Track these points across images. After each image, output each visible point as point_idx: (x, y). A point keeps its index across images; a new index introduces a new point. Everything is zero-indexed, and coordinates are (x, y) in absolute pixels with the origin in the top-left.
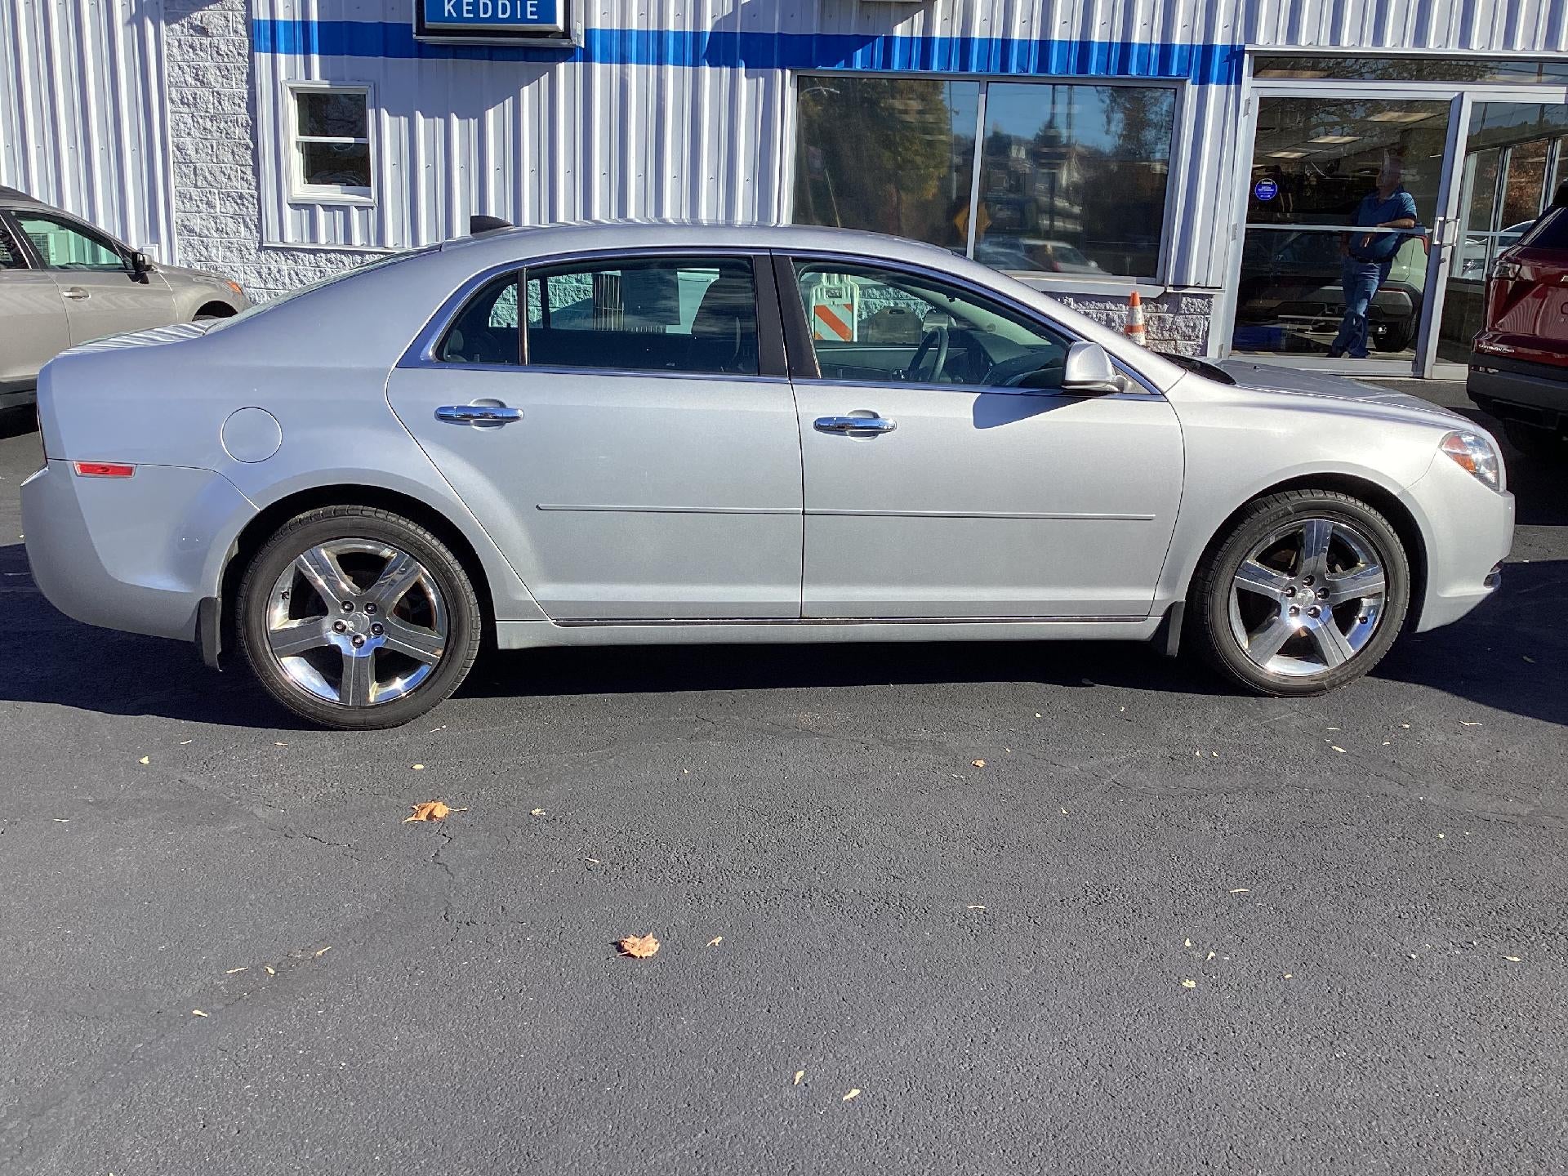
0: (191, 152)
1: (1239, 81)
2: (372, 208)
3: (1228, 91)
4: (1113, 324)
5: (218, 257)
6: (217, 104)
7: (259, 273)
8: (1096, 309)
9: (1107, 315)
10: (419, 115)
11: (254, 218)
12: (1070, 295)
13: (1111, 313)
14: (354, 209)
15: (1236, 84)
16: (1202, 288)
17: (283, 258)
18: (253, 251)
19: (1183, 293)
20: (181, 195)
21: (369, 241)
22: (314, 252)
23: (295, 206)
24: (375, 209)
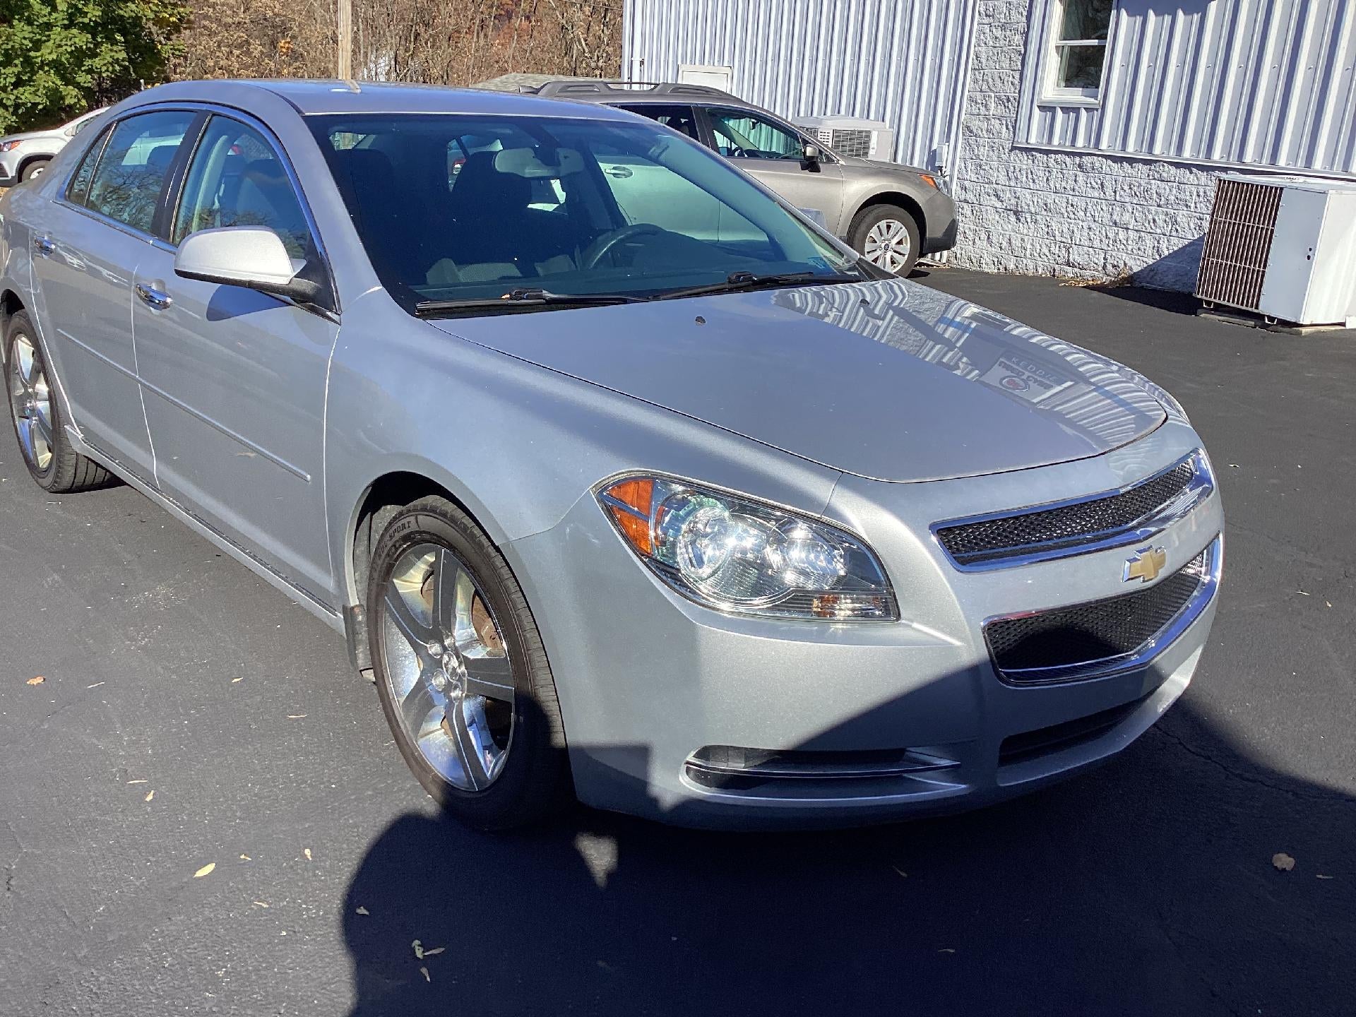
0: (984, 61)
2: (1097, 110)
5: (983, 156)
6: (1007, 14)
7: (1007, 171)
10: (1151, 13)
11: (1013, 120)
14: (1083, 110)
17: (1026, 158)
18: (1007, 150)
20: (971, 99)
21: (1089, 144)
22: (1047, 152)
23: (1042, 108)
24: (1100, 110)
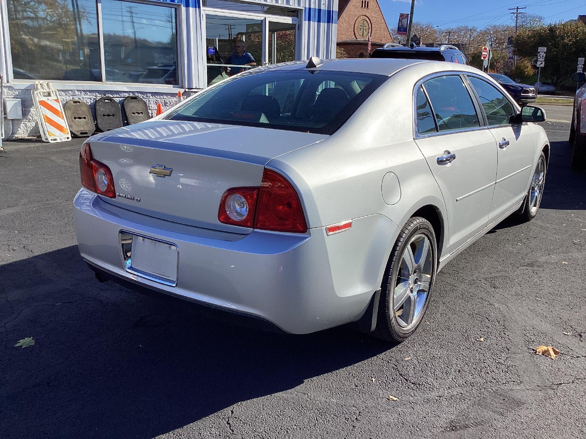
1: (199, 7)
3: (196, 10)
4: (167, 105)
8: (160, 99)
9: (165, 101)
12: (150, 93)
13: (165, 100)
15: (198, 8)
16: (198, 89)
19: (191, 91)
